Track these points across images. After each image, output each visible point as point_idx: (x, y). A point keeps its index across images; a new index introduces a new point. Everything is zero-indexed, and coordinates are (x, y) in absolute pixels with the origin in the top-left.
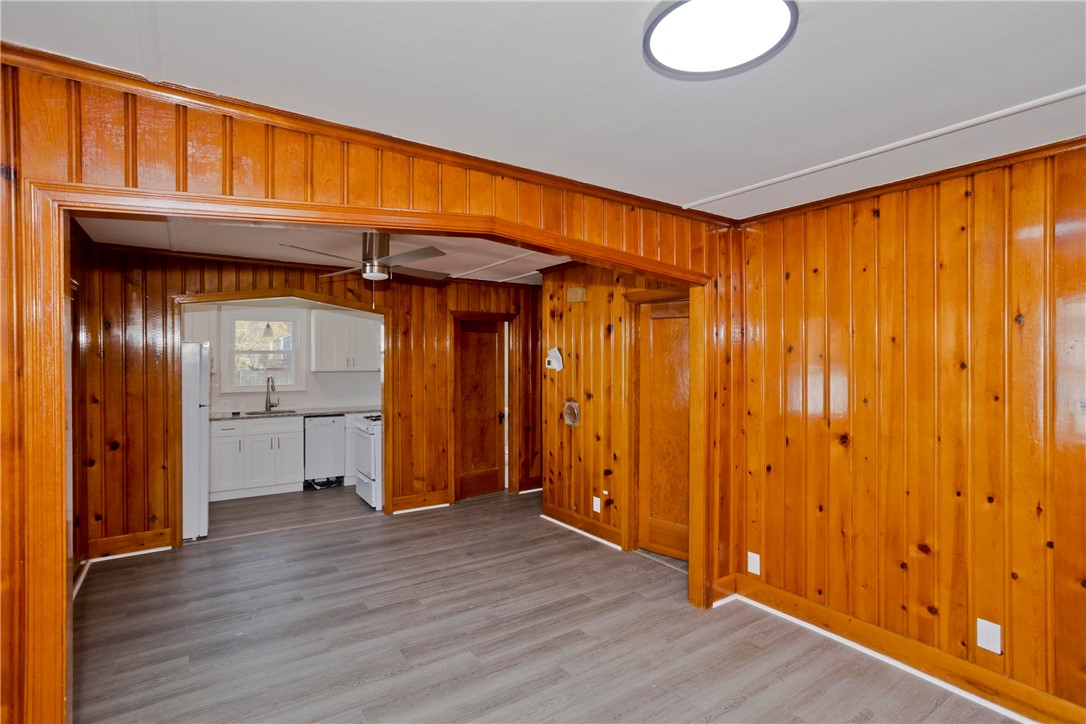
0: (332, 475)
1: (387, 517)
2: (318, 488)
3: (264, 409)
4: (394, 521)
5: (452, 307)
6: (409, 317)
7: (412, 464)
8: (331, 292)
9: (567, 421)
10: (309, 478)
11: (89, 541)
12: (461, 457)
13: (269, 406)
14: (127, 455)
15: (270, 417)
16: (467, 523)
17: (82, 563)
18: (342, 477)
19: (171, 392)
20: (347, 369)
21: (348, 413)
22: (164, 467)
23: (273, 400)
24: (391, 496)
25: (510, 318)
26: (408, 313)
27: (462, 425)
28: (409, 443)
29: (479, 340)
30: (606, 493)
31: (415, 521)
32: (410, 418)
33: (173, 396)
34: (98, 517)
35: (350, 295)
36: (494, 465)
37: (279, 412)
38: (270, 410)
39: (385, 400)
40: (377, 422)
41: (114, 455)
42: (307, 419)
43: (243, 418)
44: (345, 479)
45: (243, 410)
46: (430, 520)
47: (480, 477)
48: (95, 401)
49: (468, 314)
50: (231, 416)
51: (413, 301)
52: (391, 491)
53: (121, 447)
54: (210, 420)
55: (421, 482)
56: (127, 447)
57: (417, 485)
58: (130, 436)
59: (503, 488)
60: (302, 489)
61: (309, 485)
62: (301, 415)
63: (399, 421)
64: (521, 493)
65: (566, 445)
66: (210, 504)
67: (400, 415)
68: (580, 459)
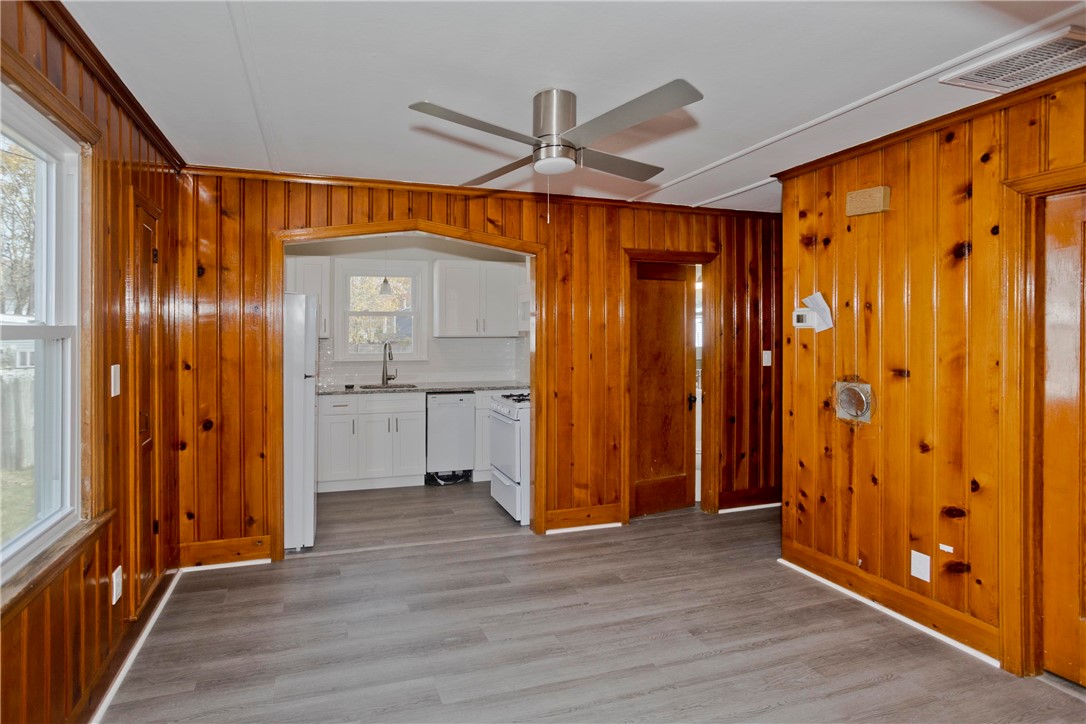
0: (459, 468)
1: (539, 539)
2: (442, 483)
3: (379, 382)
4: (549, 548)
5: (626, 242)
6: (568, 256)
7: (572, 464)
8: (466, 224)
9: (842, 412)
10: (431, 470)
11: (181, 545)
12: (637, 457)
13: (387, 378)
14: (221, 439)
15: (386, 392)
16: (661, 562)
17: (169, 572)
18: (470, 471)
19: (270, 359)
20: (477, 334)
21: (479, 389)
22: (262, 456)
23: (391, 372)
24: (543, 508)
25: (706, 259)
26: (567, 252)
27: (639, 410)
28: (567, 435)
29: (661, 291)
30: (945, 548)
31: (581, 549)
32: (570, 401)
33: (274, 364)
34: (190, 516)
35: (490, 226)
36: (681, 469)
37: (397, 386)
38: (387, 384)
39: (535, 373)
40: (522, 404)
41: (207, 437)
42: (430, 396)
43: (357, 393)
44: (474, 473)
45: (357, 383)
46: (603, 551)
47: (663, 484)
48: (187, 367)
49: (648, 253)
50: (344, 389)
51: (575, 235)
52: (544, 502)
53: (215, 425)
54: (318, 394)
55: (583, 491)
56: (221, 428)
57: (578, 493)
58: (225, 414)
59: (693, 502)
60: (423, 484)
61: (431, 479)
62: (423, 390)
63: (554, 403)
64: (721, 512)
65: (839, 453)
66: (319, 496)
67: (556, 395)
68: (875, 480)
